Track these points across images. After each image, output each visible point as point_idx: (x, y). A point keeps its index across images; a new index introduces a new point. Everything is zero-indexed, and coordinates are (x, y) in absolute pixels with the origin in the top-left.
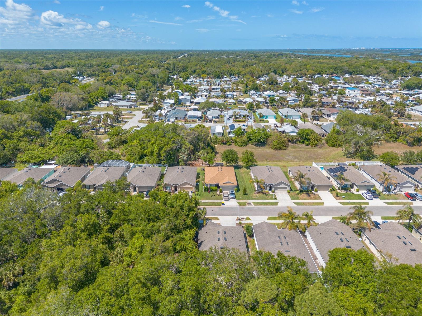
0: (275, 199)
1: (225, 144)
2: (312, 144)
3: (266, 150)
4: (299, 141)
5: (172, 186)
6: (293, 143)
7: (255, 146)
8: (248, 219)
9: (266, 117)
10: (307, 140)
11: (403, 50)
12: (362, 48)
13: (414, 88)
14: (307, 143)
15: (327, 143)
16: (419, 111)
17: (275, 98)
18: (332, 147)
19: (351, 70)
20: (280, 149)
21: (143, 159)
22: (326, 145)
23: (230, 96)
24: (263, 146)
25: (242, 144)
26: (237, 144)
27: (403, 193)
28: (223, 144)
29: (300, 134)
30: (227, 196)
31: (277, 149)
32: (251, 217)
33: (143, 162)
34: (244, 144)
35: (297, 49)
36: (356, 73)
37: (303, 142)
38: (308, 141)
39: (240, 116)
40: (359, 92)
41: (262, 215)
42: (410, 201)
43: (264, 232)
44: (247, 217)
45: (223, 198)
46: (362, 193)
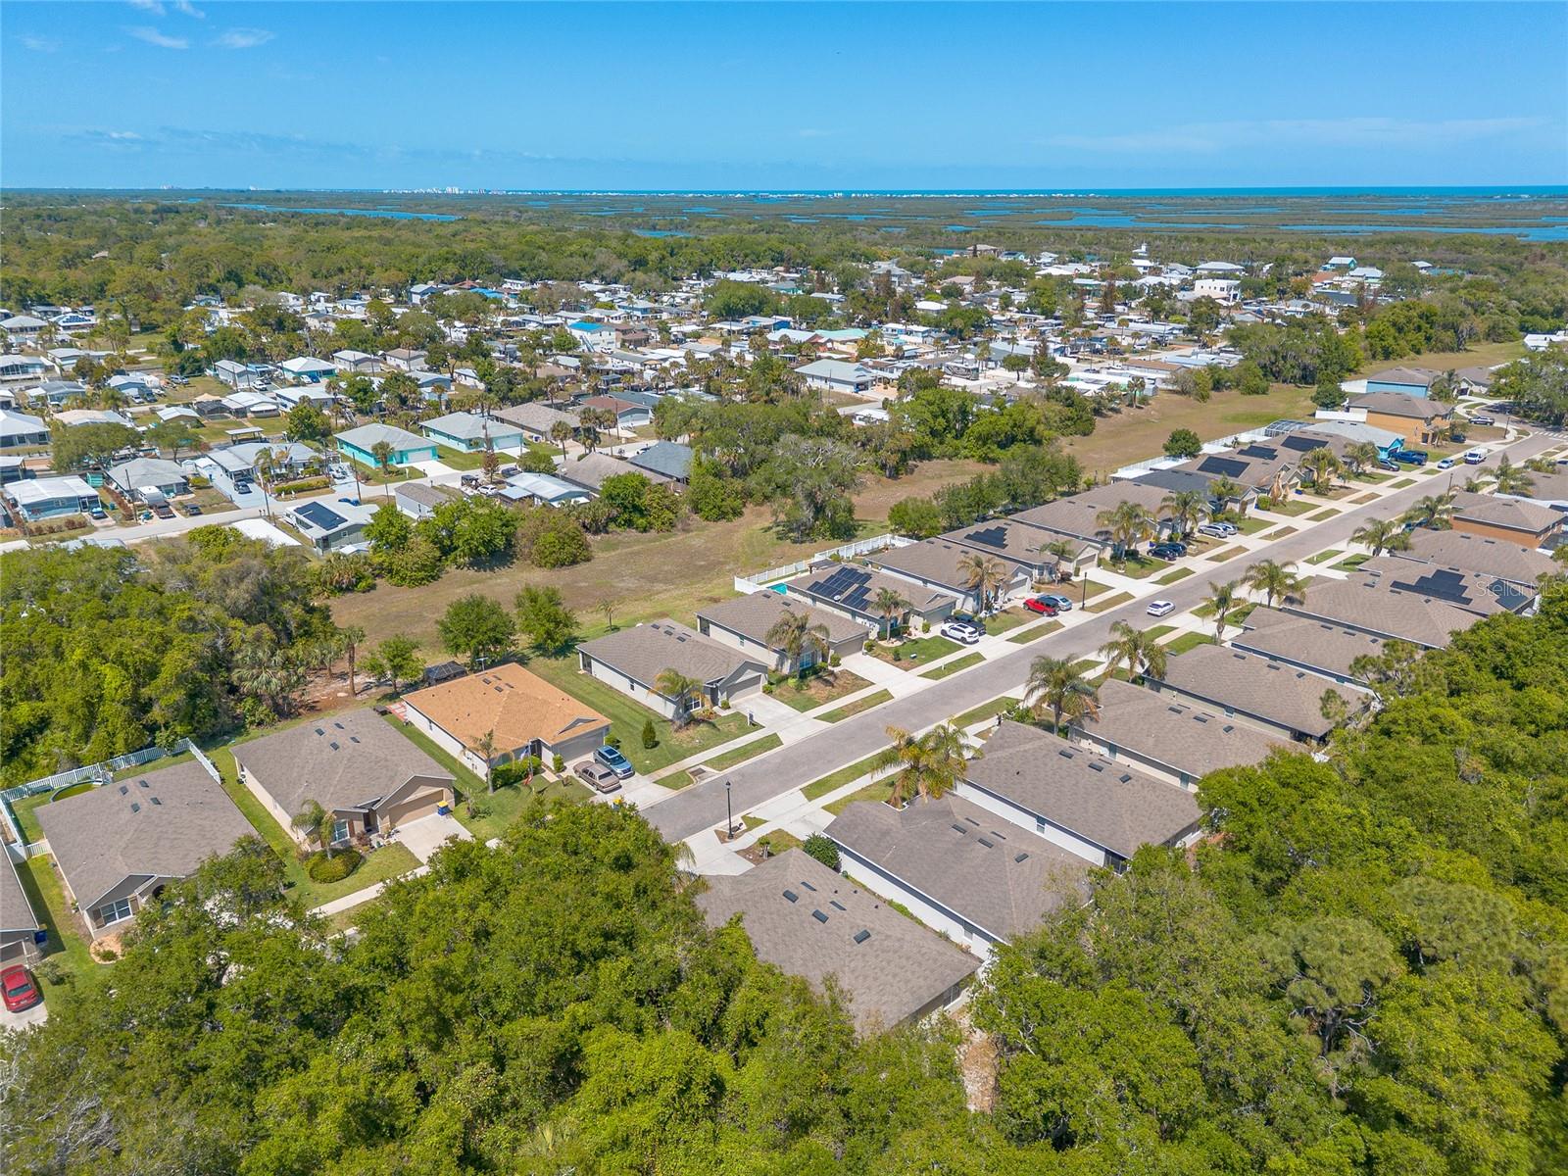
0: (755, 726)
1: (350, 588)
2: (657, 524)
3: (525, 575)
4: (613, 520)
5: (351, 817)
6: (596, 532)
7: (471, 572)
8: (753, 823)
9: (397, 455)
10: (641, 512)
11: (579, 198)
12: (449, 190)
13: (743, 314)
14: (642, 522)
15: (696, 510)
16: (821, 378)
17: (372, 382)
18: (717, 520)
19: (515, 266)
20: (574, 562)
21: (25, 755)
22: (696, 517)
23: (133, 392)
24: (504, 565)
25: (422, 574)
26: (403, 579)
27: (1020, 604)
28: (341, 590)
29: (611, 497)
30: (608, 774)
31: (560, 564)
32: (755, 812)
33: (30, 766)
34: (430, 573)
35: (207, 189)
36: (533, 275)
37: (629, 523)
38: (643, 516)
39: (289, 466)
40: (614, 334)
41: (774, 793)
42: (1051, 619)
43: (886, 833)
44: (743, 818)
45: (593, 789)
46: (944, 632)
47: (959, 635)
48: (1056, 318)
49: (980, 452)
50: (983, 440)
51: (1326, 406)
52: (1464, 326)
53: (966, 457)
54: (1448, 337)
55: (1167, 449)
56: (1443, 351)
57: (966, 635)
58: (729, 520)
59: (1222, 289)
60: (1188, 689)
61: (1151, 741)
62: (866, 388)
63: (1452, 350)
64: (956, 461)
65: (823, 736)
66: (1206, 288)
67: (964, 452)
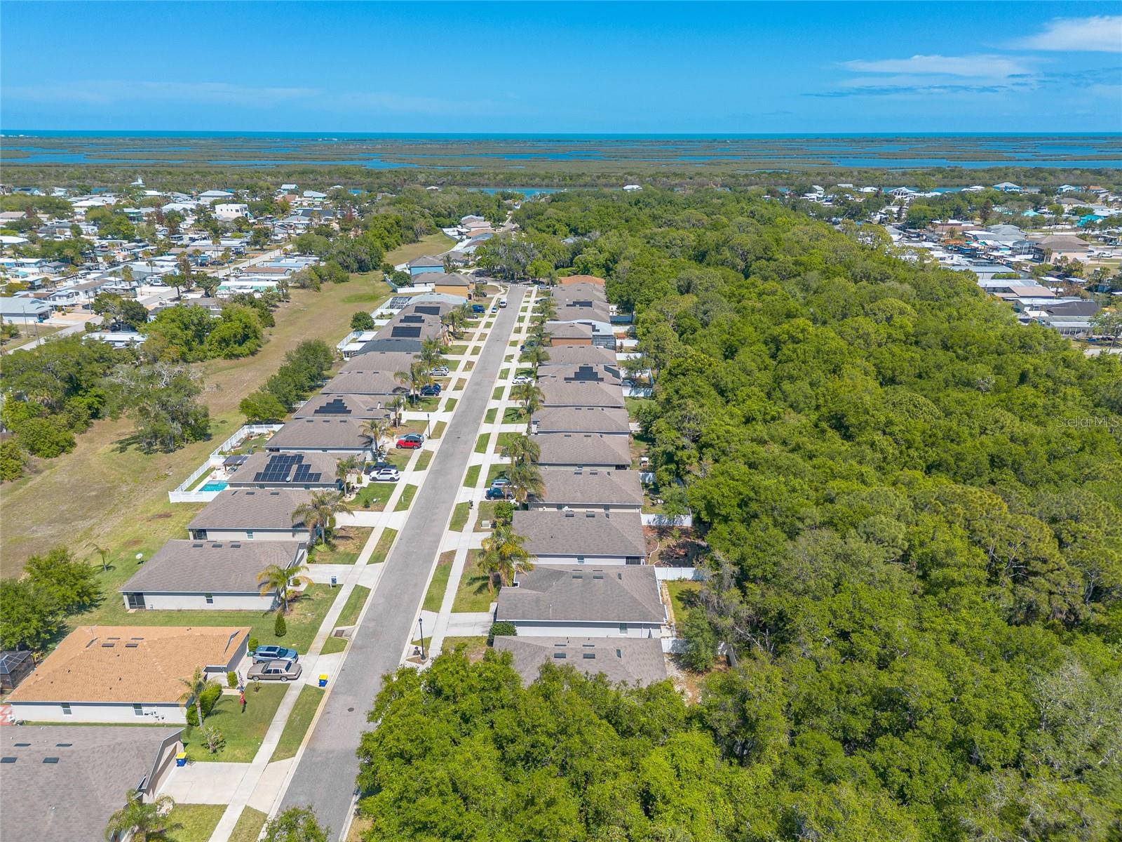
15: (34, 451)
18: (57, 455)
22: (38, 458)
27: (393, 446)
32: (414, 636)
42: (421, 450)
43: (537, 600)
44: (413, 643)
45: (283, 682)
46: (374, 479)
47: (388, 477)
48: (136, 241)
49: (226, 351)
50: (224, 341)
51: (402, 285)
52: (416, 227)
53: (213, 357)
54: (410, 234)
55: (354, 327)
56: (410, 243)
57: (394, 476)
58: (68, 452)
59: (237, 211)
60: (554, 462)
61: (579, 494)
62: (47, 317)
63: (414, 242)
64: (207, 362)
65: (388, 572)
66: (225, 210)
67: (212, 353)
